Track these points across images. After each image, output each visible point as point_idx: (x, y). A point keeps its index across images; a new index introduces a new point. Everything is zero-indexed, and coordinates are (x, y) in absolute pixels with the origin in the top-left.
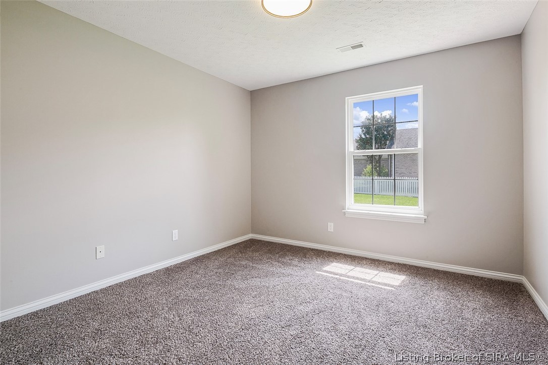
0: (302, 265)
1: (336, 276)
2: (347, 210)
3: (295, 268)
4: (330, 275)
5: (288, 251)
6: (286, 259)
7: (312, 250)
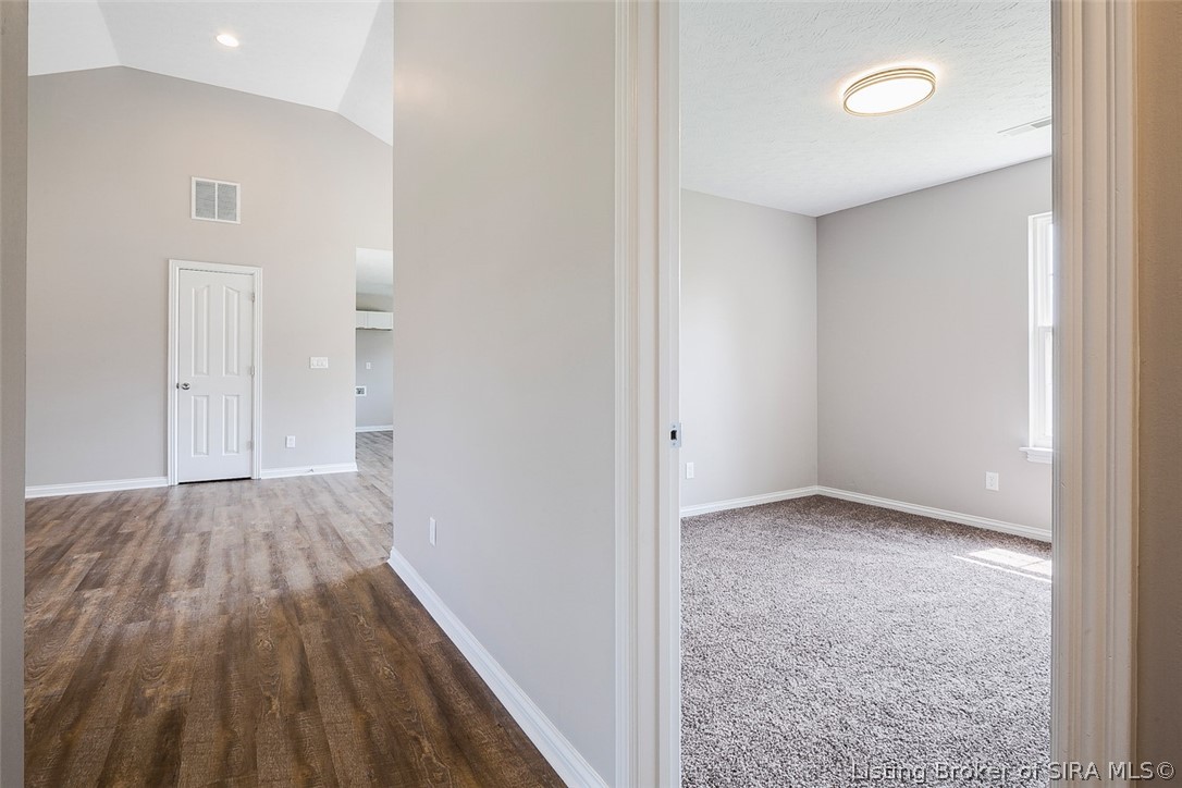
0: (924, 543)
1: (995, 567)
2: (1031, 448)
3: (906, 546)
4: (983, 564)
5: (896, 520)
6: (891, 531)
7: (950, 524)
